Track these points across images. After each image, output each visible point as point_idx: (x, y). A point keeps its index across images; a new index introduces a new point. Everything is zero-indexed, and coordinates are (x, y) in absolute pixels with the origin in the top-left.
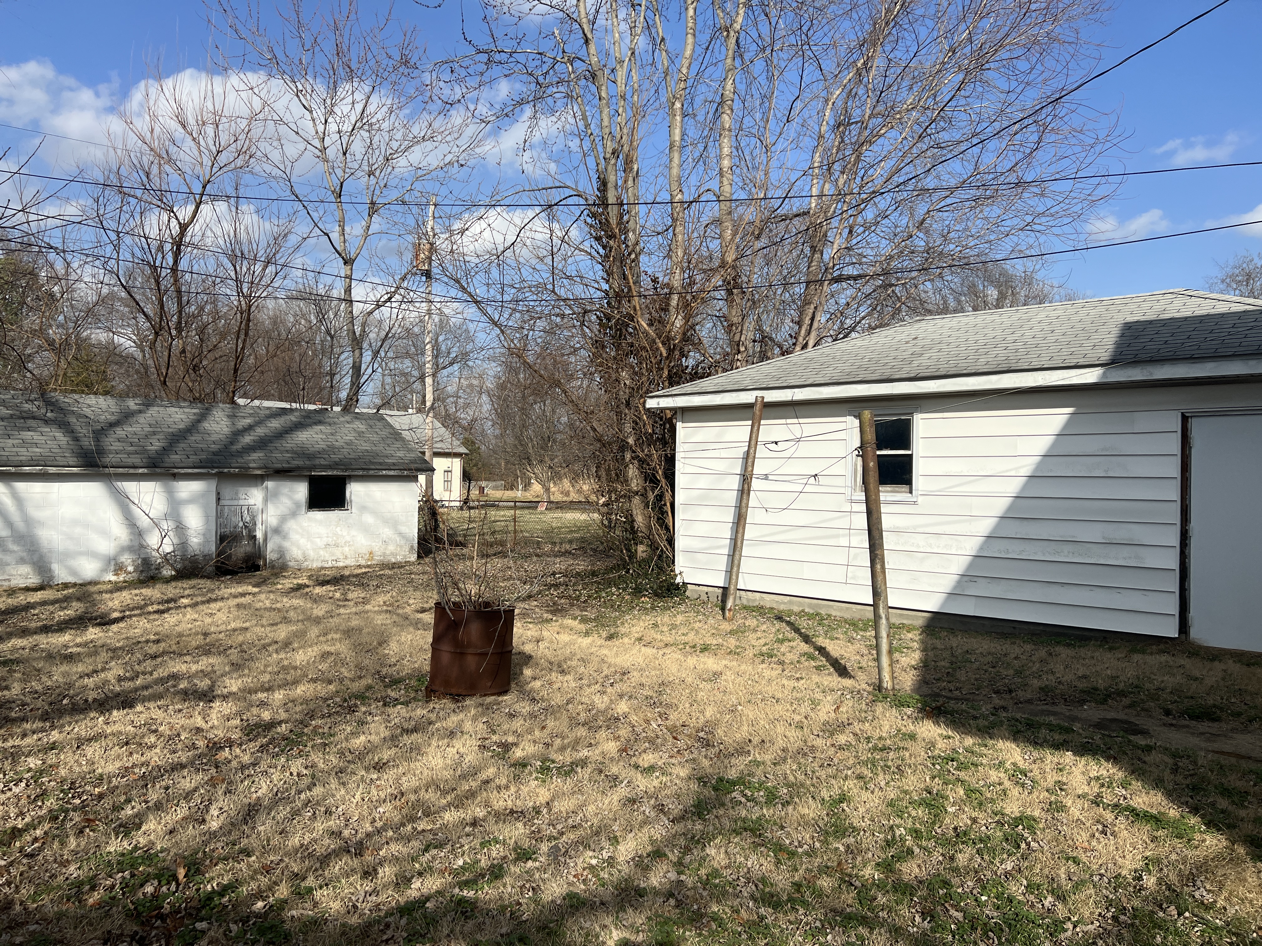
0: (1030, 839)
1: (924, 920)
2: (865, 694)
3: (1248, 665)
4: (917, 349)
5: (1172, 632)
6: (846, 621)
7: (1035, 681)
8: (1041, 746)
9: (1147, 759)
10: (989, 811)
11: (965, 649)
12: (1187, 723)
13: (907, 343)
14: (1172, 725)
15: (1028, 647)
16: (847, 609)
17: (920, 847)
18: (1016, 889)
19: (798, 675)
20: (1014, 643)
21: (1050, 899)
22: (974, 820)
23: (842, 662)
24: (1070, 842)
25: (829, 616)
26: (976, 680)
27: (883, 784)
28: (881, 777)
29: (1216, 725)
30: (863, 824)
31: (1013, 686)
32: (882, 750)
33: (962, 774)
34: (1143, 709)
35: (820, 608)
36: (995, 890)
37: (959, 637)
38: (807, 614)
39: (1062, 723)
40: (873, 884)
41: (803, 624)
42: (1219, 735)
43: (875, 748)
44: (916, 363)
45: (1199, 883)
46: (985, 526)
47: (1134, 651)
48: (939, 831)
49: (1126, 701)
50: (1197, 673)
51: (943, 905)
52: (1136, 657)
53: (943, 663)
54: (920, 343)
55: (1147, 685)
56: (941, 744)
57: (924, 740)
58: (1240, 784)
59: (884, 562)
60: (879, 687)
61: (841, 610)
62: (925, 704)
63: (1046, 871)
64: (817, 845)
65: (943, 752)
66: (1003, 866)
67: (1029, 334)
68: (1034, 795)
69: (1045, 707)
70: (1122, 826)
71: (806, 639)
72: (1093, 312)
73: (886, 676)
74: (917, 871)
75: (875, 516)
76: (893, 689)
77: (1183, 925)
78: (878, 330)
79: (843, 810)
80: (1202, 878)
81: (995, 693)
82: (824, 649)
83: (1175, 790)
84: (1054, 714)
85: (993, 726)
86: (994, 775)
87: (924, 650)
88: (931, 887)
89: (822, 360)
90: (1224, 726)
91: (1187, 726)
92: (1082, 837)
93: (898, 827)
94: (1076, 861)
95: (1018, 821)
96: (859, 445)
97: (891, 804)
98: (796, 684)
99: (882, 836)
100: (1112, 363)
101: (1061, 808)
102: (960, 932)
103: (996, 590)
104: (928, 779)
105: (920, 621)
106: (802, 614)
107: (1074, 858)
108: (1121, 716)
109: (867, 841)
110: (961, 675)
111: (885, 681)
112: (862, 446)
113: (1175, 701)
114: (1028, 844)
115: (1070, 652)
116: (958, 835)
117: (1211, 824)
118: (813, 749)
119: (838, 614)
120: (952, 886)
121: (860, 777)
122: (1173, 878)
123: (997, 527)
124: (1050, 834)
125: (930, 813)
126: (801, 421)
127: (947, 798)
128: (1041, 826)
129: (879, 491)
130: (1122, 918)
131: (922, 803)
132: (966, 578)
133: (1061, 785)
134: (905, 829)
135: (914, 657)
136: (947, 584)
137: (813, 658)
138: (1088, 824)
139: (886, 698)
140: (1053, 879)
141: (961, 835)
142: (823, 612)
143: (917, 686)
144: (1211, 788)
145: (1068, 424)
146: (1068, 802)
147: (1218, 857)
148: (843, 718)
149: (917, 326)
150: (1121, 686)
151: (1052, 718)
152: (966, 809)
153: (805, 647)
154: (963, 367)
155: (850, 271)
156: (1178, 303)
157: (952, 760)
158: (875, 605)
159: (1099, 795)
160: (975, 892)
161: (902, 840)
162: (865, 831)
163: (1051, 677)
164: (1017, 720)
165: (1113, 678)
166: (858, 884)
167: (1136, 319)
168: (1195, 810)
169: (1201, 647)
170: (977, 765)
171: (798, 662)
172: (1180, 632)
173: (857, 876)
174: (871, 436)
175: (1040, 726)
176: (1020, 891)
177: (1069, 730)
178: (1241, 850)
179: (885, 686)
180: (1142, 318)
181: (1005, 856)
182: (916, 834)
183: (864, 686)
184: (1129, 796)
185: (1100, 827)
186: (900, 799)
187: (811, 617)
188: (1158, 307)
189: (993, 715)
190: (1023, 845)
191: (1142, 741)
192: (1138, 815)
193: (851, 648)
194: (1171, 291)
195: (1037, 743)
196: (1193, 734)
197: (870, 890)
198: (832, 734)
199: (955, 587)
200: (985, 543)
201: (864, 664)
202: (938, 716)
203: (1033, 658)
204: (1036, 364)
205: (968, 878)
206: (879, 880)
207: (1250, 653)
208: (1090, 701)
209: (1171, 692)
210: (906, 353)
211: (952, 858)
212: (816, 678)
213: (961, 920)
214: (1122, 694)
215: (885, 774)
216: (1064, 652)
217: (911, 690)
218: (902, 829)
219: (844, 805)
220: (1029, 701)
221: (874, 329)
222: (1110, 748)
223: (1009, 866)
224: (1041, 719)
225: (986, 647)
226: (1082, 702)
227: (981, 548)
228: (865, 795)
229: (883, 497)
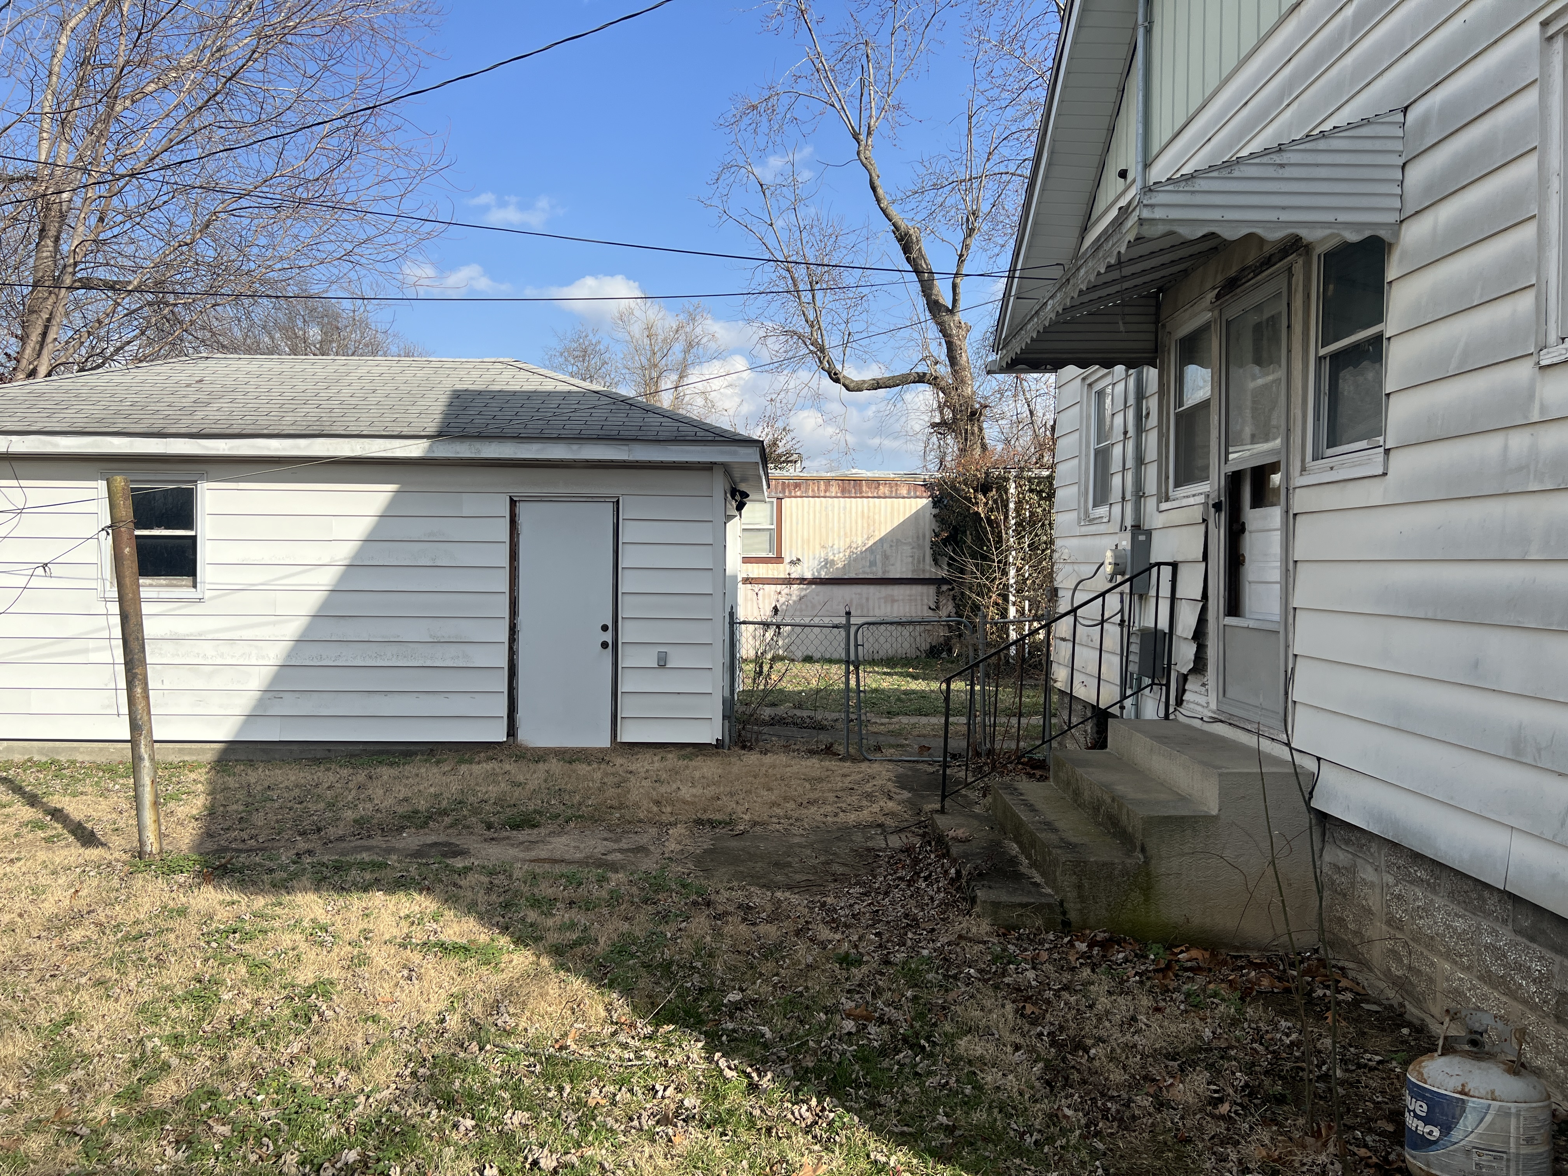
0: (324, 1008)
1: (177, 1150)
2: (119, 865)
3: (570, 763)
4: (202, 396)
5: (500, 735)
6: (98, 767)
7: (350, 812)
8: (348, 891)
9: (462, 883)
10: (277, 986)
11: (266, 784)
12: (508, 834)
13: (188, 386)
14: (492, 839)
15: (345, 772)
16: (101, 749)
17: (180, 1056)
18: (301, 1075)
19: (13, 855)
20: (328, 769)
21: (342, 1073)
22: (257, 1003)
23: (89, 826)
24: (371, 999)
25: (73, 762)
26: (277, 821)
27: (133, 985)
28: (131, 976)
29: (535, 831)
30: (99, 1047)
31: (323, 823)
32: (135, 939)
33: (247, 948)
34: (464, 827)
35: (58, 753)
36: (275, 1084)
37: (260, 770)
38: (35, 764)
39: (375, 858)
40: (109, 1124)
41: (29, 780)
42: (537, 842)
43: (126, 938)
44: (200, 415)
45: (503, 1009)
46: (292, 629)
47: (461, 761)
48: (208, 1028)
49: (447, 820)
50: (521, 778)
51: (205, 1122)
52: (464, 768)
53: (235, 807)
54: (207, 388)
55: (472, 799)
56: (223, 914)
57: (198, 912)
58: (550, 892)
59: (146, 684)
60: (140, 854)
61: (91, 752)
62: (206, 864)
63: (341, 1042)
64: (25, 1094)
65: (223, 923)
66: (289, 1051)
67: (346, 392)
68: (333, 954)
69: (359, 843)
70: (430, 966)
71: (33, 800)
72: (420, 374)
73: (150, 837)
74: (174, 1088)
75: (133, 621)
76: (161, 851)
77: (483, 1060)
78: (144, 364)
79: (70, 1035)
80: (506, 1002)
81: (300, 835)
82: (61, 811)
83: (487, 911)
84: (368, 849)
85: (294, 876)
86: (287, 940)
87: (212, 793)
88: (191, 1104)
89: (59, 397)
90: (543, 831)
91: (508, 838)
92: (384, 990)
93: (150, 1038)
94: (375, 1019)
95: (312, 989)
96: (109, 523)
97: (142, 1009)
98: (8, 869)
99: (126, 1056)
100: (440, 435)
101: (363, 960)
102: (226, 1150)
103: (306, 707)
104: (198, 964)
105: (209, 755)
106: (29, 764)
107: (373, 1017)
108: (442, 838)
109: (103, 1068)
110: (258, 819)
111: (148, 843)
112: (114, 526)
113: (498, 812)
114: (321, 1015)
115: (394, 772)
116: (233, 1028)
117: (520, 941)
118: (28, 958)
119: (87, 758)
120: (220, 1095)
121: (100, 983)
122: (477, 1010)
123: (308, 628)
124: (348, 996)
125: (198, 1008)
126: (23, 483)
127: (222, 983)
128: (339, 988)
129: (138, 586)
130: (422, 1071)
131: (191, 996)
132: (270, 695)
133: (366, 933)
134: (160, 1038)
135: (198, 804)
136: (243, 704)
137: (41, 826)
138: (393, 973)
139: (150, 866)
140: (347, 1049)
141: (236, 1026)
142: (63, 758)
143: (198, 842)
144: (523, 901)
145: (393, 503)
146: (373, 952)
147: (525, 975)
148: (81, 904)
149: (202, 364)
150: (444, 804)
151: (364, 855)
152: (247, 991)
153: (28, 813)
154: (264, 423)
155: (102, 273)
156: (508, 374)
157: (234, 932)
158: (133, 742)
159: (408, 936)
160: (249, 1093)
161: (156, 1052)
162: (100, 1056)
163: (369, 805)
164: (323, 864)
165: (436, 796)
166: (85, 1131)
167: (465, 387)
168: (505, 929)
169: (527, 749)
170: (266, 932)
171: (16, 836)
172: (508, 736)
173: (84, 1122)
174: (126, 511)
175: (350, 865)
176: (307, 1075)
177: (383, 866)
178: (545, 962)
179: (148, 849)
180: (471, 387)
181: (292, 1037)
182: (177, 1040)
183: (117, 855)
184: (439, 929)
185: (406, 973)
186: (156, 1000)
187: (41, 767)
188: (488, 377)
189: (294, 863)
190: (315, 1018)
191: (459, 863)
192: (446, 949)
193: (104, 804)
194: (501, 360)
195: (342, 889)
196: (512, 845)
197: (103, 1134)
198: (61, 931)
199: (256, 707)
200: (293, 649)
201: (121, 824)
202: (221, 877)
203: (351, 785)
204: (353, 429)
205: (242, 1078)
206: (117, 1117)
207: (572, 749)
208: (409, 827)
209: (494, 803)
210: (188, 400)
211: (223, 1059)
212: (42, 855)
213: (228, 1134)
214: (445, 813)
215: (137, 970)
216: (386, 772)
217: (189, 849)
218: (156, 1039)
219: (72, 1028)
220: (341, 839)
221: (141, 361)
222: (425, 879)
223: (295, 1048)
224: (350, 858)
225: (293, 778)
226: (401, 829)
227: (289, 656)
228: (106, 1006)
229: (144, 593)
